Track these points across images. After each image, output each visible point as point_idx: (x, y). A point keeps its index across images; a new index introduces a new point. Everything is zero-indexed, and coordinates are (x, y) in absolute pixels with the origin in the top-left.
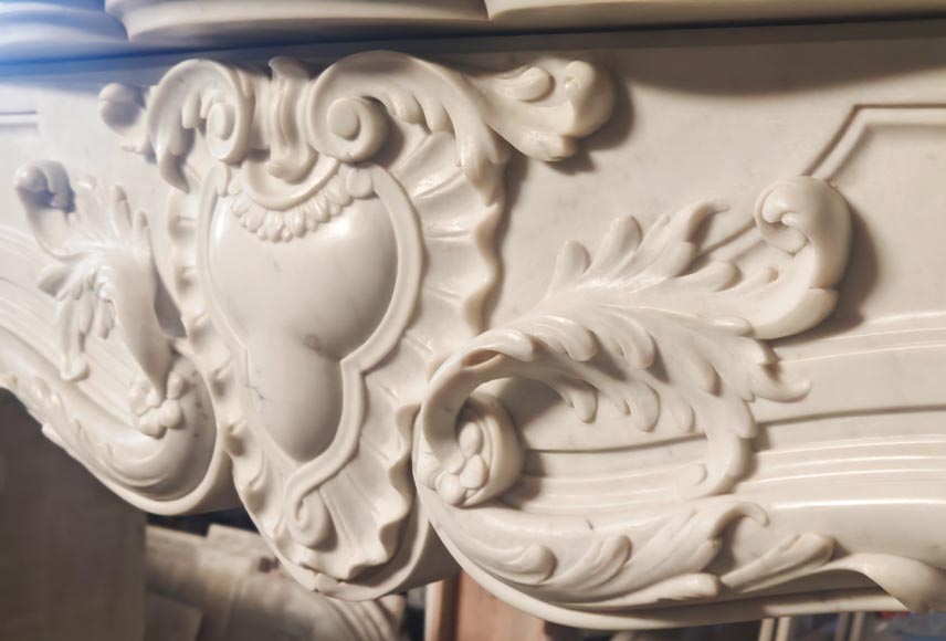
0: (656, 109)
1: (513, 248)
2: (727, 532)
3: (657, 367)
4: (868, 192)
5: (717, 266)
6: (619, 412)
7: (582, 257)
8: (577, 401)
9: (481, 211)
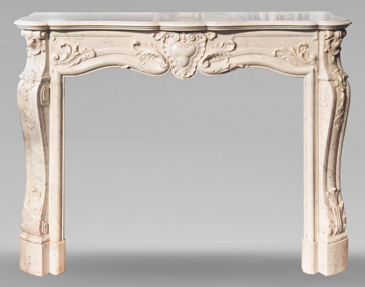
0: (219, 36)
1: (206, 47)
2: (229, 66)
3: (222, 55)
4: (236, 40)
5: (225, 47)
6: (217, 58)
7: (213, 47)
8: (214, 58)
9: (204, 44)
